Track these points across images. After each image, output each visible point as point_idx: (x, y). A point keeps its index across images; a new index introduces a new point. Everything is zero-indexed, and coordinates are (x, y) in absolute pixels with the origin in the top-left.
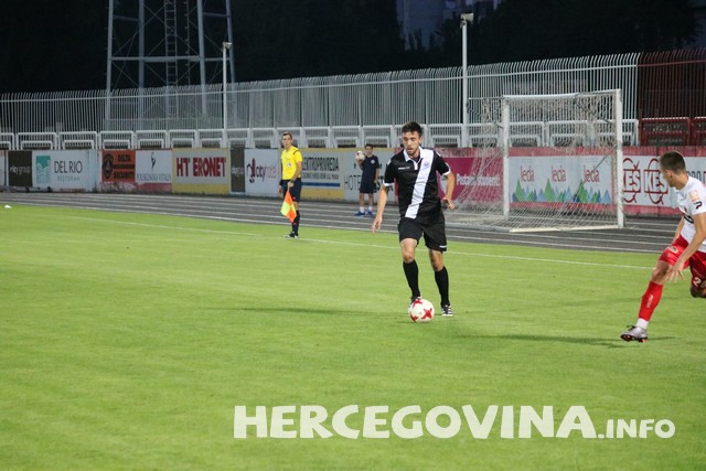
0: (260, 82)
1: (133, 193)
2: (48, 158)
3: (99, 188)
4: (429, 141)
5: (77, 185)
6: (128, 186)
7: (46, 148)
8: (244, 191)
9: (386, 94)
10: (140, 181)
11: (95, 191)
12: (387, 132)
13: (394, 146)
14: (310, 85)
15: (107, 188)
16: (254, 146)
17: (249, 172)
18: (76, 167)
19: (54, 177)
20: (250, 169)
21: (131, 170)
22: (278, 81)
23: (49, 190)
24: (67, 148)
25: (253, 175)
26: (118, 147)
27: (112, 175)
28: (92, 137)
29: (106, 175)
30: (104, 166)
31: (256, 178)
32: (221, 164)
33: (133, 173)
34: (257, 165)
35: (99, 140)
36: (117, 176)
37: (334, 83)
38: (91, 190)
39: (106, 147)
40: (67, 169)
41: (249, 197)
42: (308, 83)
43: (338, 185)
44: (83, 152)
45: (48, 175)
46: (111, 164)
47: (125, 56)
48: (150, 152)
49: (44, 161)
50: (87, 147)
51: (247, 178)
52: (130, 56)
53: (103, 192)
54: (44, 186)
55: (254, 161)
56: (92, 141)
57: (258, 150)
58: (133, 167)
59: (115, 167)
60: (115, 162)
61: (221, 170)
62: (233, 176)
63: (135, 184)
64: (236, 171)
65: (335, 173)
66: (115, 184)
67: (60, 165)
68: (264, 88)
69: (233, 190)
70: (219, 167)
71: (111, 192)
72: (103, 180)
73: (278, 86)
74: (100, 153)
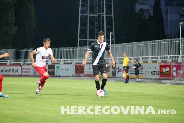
0: (121, 44)
1: (84, 77)
2: (59, 67)
3: (74, 75)
4: (170, 60)
5: (68, 75)
6: (82, 75)
7: (59, 64)
8: (116, 76)
9: (157, 47)
10: (85, 74)
11: (73, 76)
12: (157, 58)
13: (159, 62)
14: (135, 44)
15: (76, 76)
16: (119, 63)
17: (117, 70)
18: (67, 69)
19: (61, 72)
20: (117, 69)
21: (83, 70)
22: (126, 43)
23: (60, 76)
24: (65, 64)
25: (118, 71)
26: (80, 63)
27: (78, 72)
28: (72, 60)
29: (76, 72)
30: (75, 69)
31: (119, 72)
32: (109, 68)
33: (84, 71)
34: (119, 68)
35: (74, 61)
36: (79, 72)
37: (142, 44)
38: (71, 76)
39: (76, 64)
40: (65, 70)
41: (117, 78)
42: (134, 44)
43: (143, 74)
44: (70, 65)
45: (59, 72)
46: (77, 68)
47: (83, 38)
48: (89, 65)
49: (58, 68)
50: (71, 64)
51: (117, 72)
52: (85, 39)
53: (75, 77)
54: (58, 75)
55: (118, 67)
56: (72, 62)
57: (120, 64)
58: (84, 69)
59: (79, 69)
60: (79, 68)
61: (109, 70)
62: (112, 72)
63: (84, 74)
64: (113, 70)
65: (142, 70)
66: (79, 74)
67: (63, 69)
68: (122, 45)
69: (112, 76)
70: (108, 69)
71: (77, 77)
72: (75, 73)
73: (126, 45)
74: (74, 65)
